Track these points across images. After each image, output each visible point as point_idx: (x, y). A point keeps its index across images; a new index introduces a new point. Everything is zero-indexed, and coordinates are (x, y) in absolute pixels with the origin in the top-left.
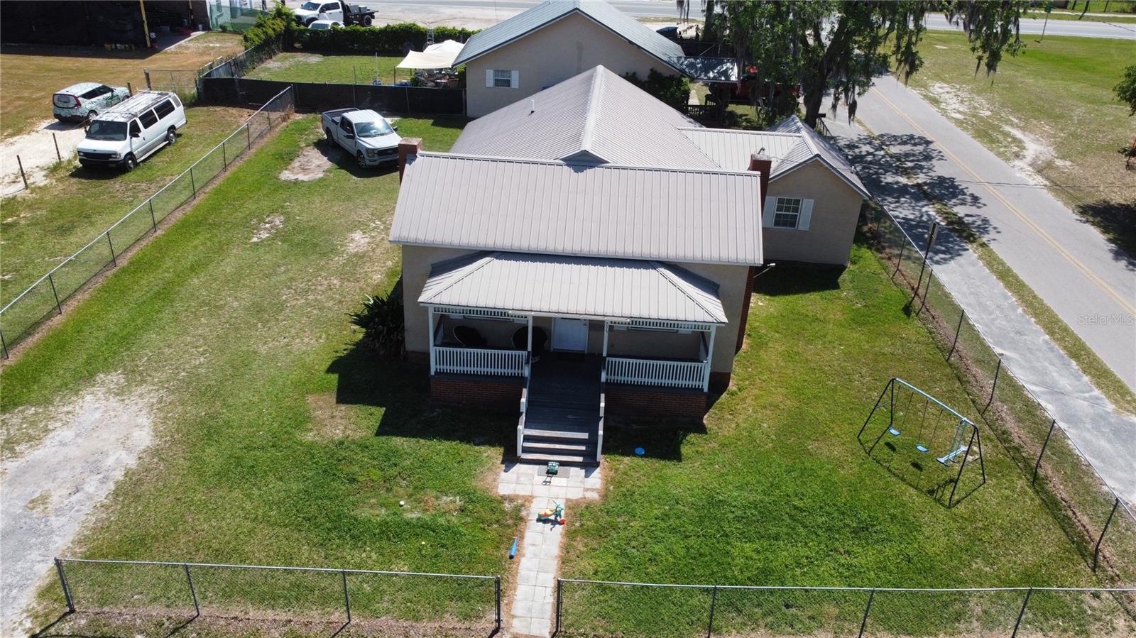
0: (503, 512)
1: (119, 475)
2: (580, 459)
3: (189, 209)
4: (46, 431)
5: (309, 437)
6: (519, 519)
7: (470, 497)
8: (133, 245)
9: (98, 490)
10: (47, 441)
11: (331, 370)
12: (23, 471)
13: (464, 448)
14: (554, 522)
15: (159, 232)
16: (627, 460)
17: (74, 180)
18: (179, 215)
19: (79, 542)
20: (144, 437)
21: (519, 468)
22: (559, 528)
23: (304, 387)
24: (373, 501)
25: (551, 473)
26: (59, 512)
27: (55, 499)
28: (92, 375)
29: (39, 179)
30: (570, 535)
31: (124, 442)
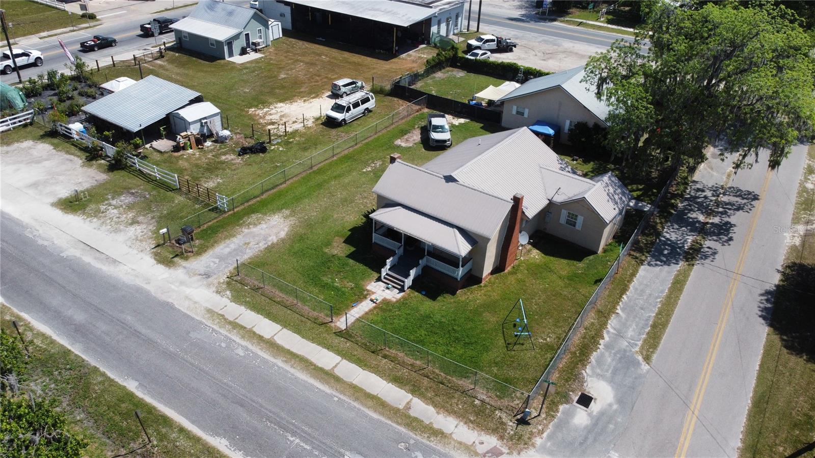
0: (363, 294)
1: (270, 243)
2: (399, 287)
3: (351, 149)
4: (260, 223)
5: (327, 250)
6: (365, 297)
7: (357, 286)
8: (322, 162)
9: (262, 246)
10: (258, 227)
11: (349, 230)
12: (248, 233)
13: (369, 270)
14: (374, 302)
15: (335, 158)
16: (416, 294)
17: (321, 126)
18: (346, 152)
19: (250, 258)
20: (283, 234)
21: (380, 283)
22: (374, 304)
23: (338, 234)
24: (329, 276)
25: (388, 288)
26: (250, 248)
27: (251, 245)
28: (282, 209)
29: (310, 123)
30: (375, 308)
31: (277, 234)
